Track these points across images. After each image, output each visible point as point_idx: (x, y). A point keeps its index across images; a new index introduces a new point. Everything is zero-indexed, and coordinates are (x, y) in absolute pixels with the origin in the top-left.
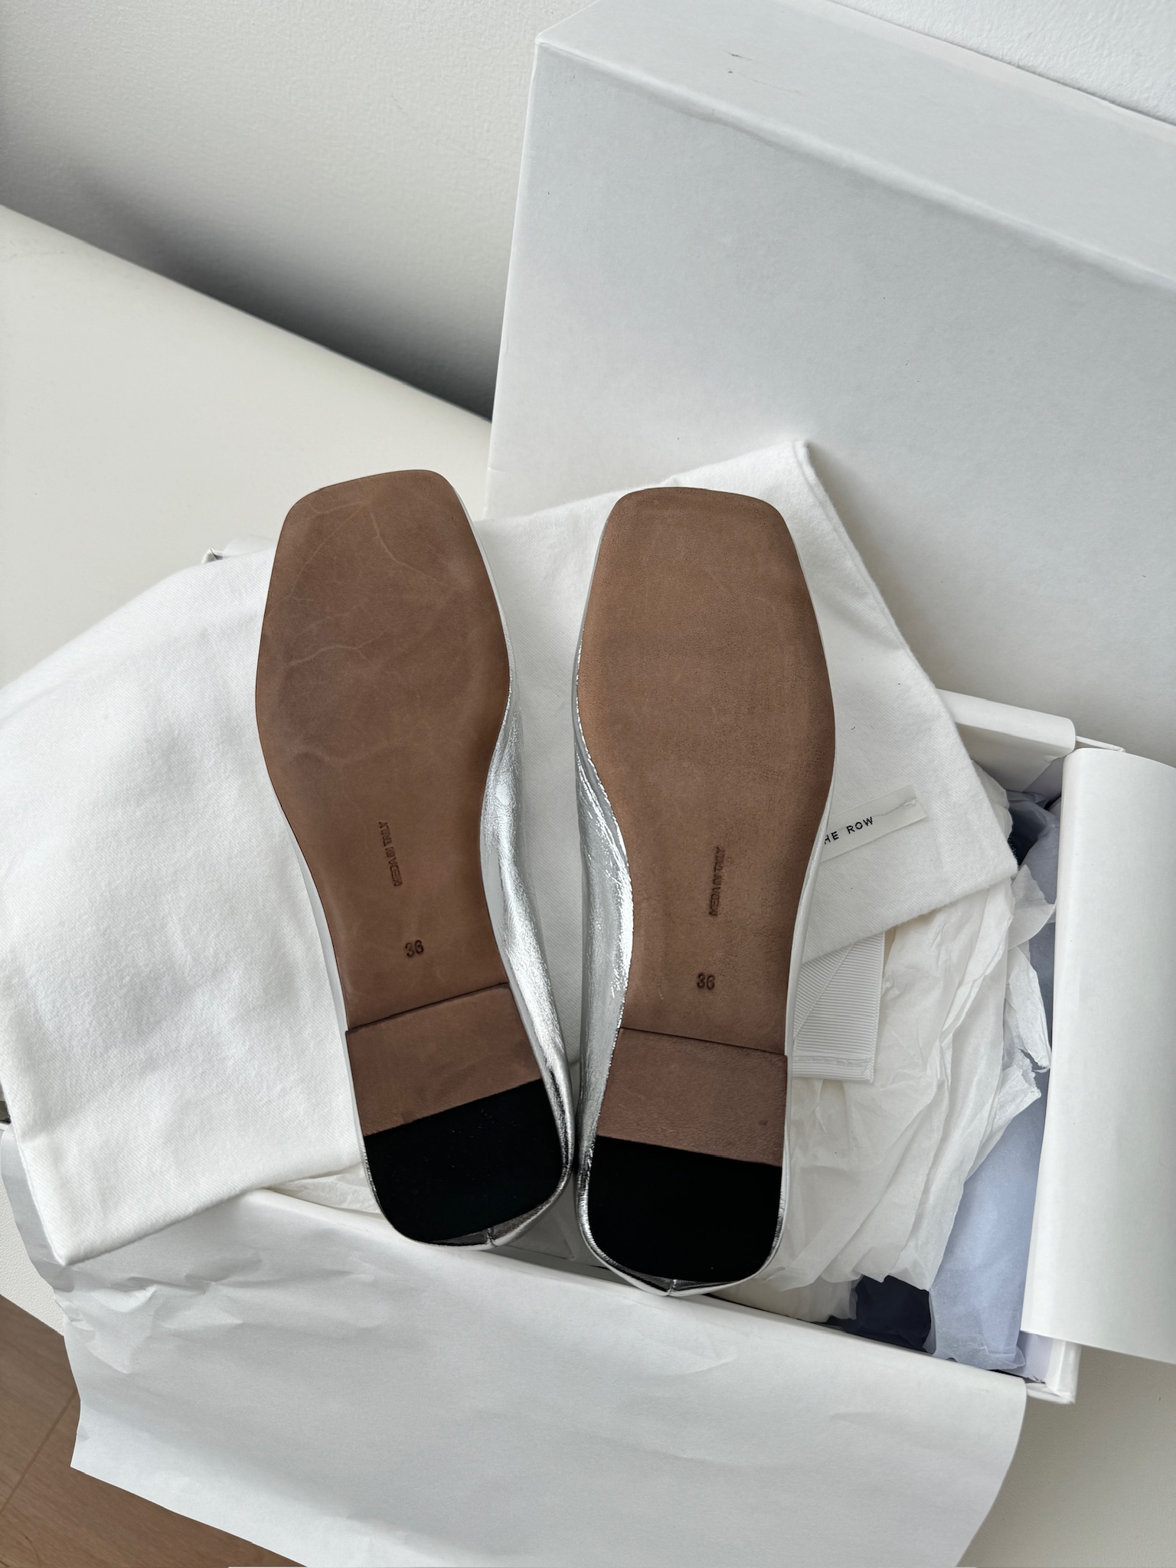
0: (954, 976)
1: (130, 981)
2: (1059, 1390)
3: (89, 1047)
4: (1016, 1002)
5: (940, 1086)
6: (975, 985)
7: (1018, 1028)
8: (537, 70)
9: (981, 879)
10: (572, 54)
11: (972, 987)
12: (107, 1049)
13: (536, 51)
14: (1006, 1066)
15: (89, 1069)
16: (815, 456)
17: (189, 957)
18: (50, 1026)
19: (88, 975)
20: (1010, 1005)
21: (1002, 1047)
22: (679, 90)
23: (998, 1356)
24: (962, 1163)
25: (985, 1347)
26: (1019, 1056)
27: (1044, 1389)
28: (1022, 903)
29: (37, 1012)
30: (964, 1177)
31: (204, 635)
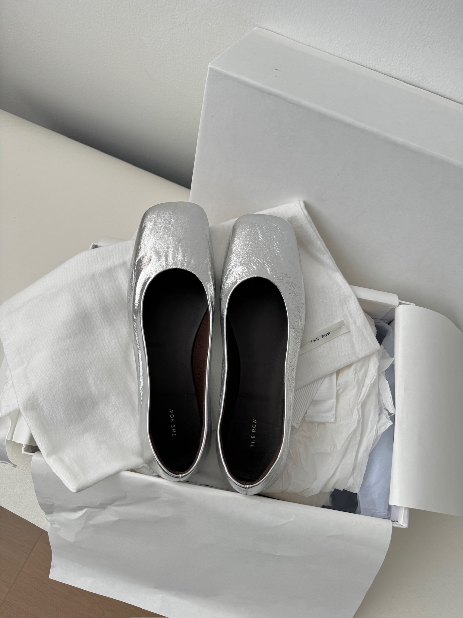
0: (360, 384)
1: (77, 401)
2: (402, 524)
4: (381, 392)
5: (358, 422)
6: (368, 387)
7: (383, 401)
8: (209, 75)
10: (221, 71)
11: (367, 387)
12: (70, 426)
13: (208, 69)
14: (380, 414)
16: (307, 206)
17: (97, 392)
18: (49, 419)
19: (62, 400)
20: (380, 394)
21: (378, 408)
22: (259, 84)
23: (381, 514)
24: (367, 448)
25: (377, 511)
26: (384, 410)
27: (398, 524)
28: (382, 358)
29: (44, 414)
30: (368, 453)
31: (93, 276)
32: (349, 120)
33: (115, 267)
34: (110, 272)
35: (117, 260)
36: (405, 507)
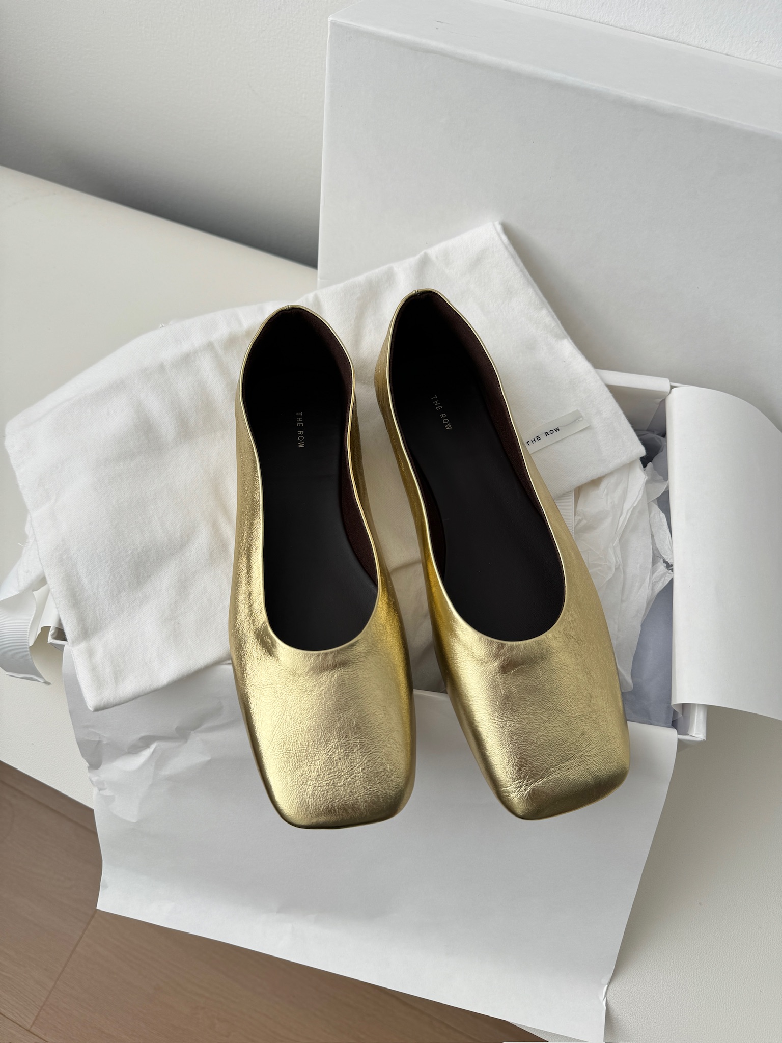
1: (132, 553)
2: (696, 734)
3: (109, 591)
6: (629, 512)
8: (330, 35)
9: (624, 458)
10: (349, 24)
11: (627, 514)
12: (119, 592)
13: (329, 26)
15: (109, 604)
16: (507, 230)
18: (85, 581)
19: (107, 550)
22: (409, 37)
24: (637, 613)
27: (689, 737)
28: (650, 482)
29: (78, 574)
30: (640, 622)
31: (162, 368)
32: (557, 76)
33: (196, 353)
34: (186, 360)
35: (197, 340)
36: (698, 704)
